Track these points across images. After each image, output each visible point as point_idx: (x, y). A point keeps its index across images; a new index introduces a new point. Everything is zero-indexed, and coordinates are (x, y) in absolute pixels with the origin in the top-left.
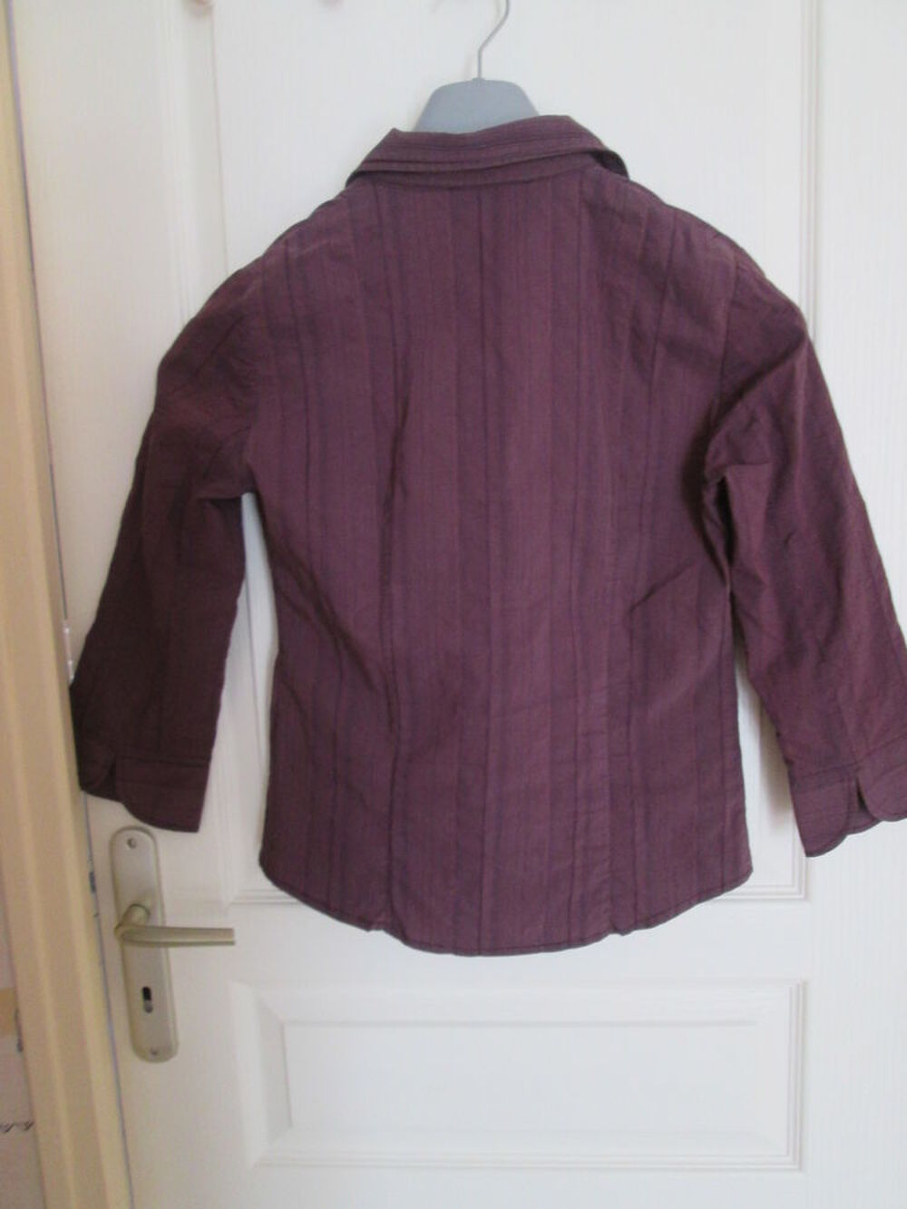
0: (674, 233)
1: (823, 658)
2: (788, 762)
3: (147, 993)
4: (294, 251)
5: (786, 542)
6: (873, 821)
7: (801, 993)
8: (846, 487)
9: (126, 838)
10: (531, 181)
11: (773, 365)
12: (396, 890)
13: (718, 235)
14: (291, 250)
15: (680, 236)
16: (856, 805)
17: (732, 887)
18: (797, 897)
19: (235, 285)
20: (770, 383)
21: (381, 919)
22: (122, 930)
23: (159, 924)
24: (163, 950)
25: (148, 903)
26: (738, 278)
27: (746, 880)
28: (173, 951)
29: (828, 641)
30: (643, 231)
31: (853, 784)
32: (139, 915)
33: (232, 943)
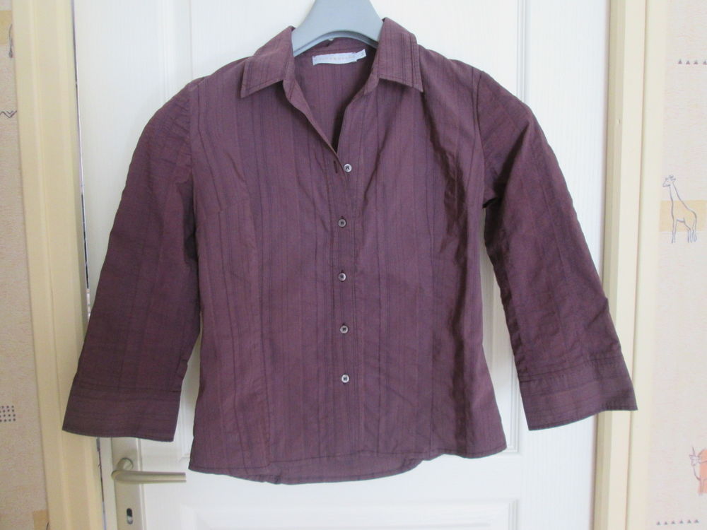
3: (129, 512)
7: (515, 508)
18: (514, 451)
22: (116, 474)
23: (139, 470)
25: (130, 457)
28: (146, 486)
32: (126, 465)
33: (185, 481)
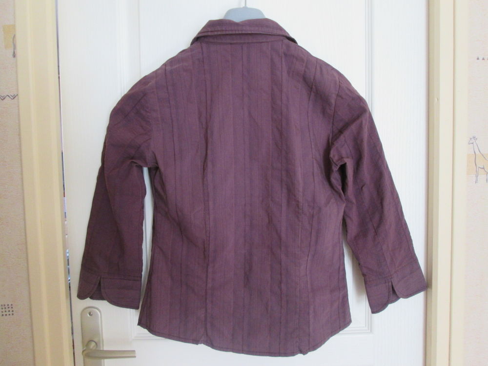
0: (316, 66)
1: (376, 233)
2: (364, 275)
4: (168, 68)
5: (362, 188)
6: (398, 298)
8: (384, 166)
9: (89, 311)
10: (263, 42)
11: (354, 120)
12: (209, 325)
13: (333, 69)
14: (167, 68)
15: (318, 69)
16: (391, 293)
17: (343, 329)
18: (368, 331)
19: (144, 81)
20: (353, 127)
21: (202, 339)
22: (85, 353)
23: (101, 349)
24: (102, 360)
25: (96, 340)
26: (340, 86)
27: (349, 325)
28: (106, 361)
29: (378, 226)
30: (304, 65)
31: (390, 284)
32: (93, 345)
33: (135, 357)
